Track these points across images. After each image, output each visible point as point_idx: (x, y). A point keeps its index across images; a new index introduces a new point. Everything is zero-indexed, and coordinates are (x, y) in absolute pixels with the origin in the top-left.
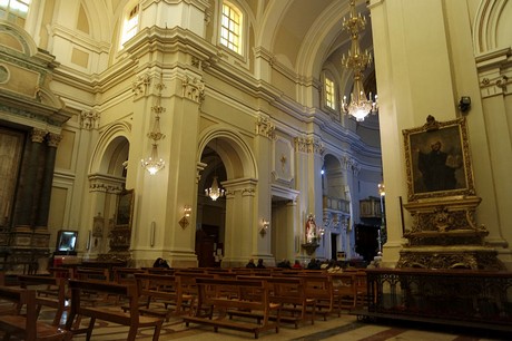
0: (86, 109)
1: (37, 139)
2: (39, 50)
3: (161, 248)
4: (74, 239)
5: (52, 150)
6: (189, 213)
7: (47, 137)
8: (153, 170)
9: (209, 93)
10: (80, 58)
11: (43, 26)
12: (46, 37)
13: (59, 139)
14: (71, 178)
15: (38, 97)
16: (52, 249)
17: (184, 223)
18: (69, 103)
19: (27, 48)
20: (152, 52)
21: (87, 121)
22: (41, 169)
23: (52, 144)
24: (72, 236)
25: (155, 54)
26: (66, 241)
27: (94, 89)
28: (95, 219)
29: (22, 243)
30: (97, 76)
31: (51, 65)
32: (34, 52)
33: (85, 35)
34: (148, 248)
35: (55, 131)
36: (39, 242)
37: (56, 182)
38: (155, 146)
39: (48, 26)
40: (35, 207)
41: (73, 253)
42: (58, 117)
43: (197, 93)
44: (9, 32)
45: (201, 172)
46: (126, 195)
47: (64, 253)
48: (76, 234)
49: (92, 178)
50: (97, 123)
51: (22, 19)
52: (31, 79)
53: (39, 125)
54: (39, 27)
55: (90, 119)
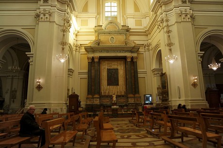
0: (145, 43)
1: (129, 60)
2: (122, 26)
3: (184, 99)
4: (151, 98)
5: (135, 63)
6: (196, 79)
7: (132, 58)
8: (171, 61)
9: (196, 14)
10: (138, 23)
11: (123, 16)
12: (124, 20)
13: (137, 58)
14: (145, 73)
15: (126, 44)
16: (143, 103)
17: (194, 85)
18: (138, 43)
19: (118, 27)
20: (161, 7)
21: (147, 48)
22: (133, 71)
23: (135, 60)
24: (149, 97)
25: (163, 6)
26: (148, 99)
27: (147, 33)
28: (158, 88)
29: (131, 101)
30: (146, 27)
31: (128, 30)
32: (121, 28)
33: (138, 13)
34: (178, 99)
35: (135, 55)
36: (137, 100)
37: (140, 75)
38: (170, 50)
39: (124, 16)
40: (134, 87)
41: (151, 104)
42: (135, 49)
43: (189, 16)
44: (112, 24)
45: (201, 57)
46: (163, 76)
47: (147, 104)
48: (151, 96)
49: (154, 71)
50: (150, 47)
51: (116, 17)
52: (122, 38)
53: (128, 54)
54: (121, 18)
55: (148, 46)
